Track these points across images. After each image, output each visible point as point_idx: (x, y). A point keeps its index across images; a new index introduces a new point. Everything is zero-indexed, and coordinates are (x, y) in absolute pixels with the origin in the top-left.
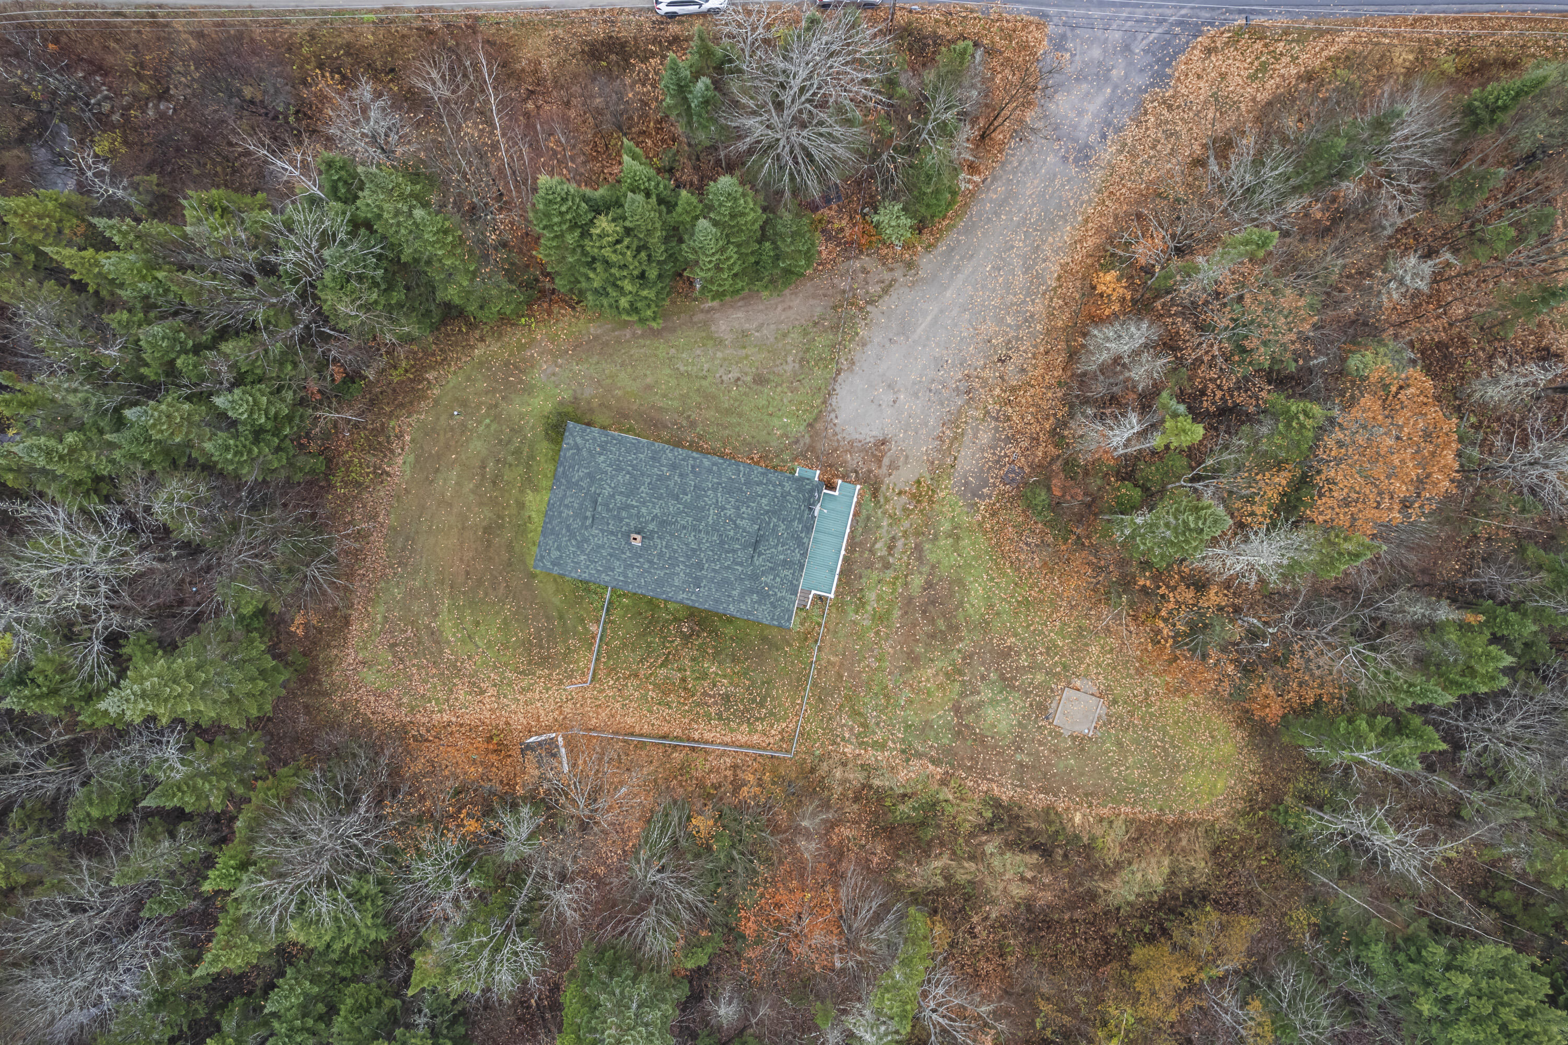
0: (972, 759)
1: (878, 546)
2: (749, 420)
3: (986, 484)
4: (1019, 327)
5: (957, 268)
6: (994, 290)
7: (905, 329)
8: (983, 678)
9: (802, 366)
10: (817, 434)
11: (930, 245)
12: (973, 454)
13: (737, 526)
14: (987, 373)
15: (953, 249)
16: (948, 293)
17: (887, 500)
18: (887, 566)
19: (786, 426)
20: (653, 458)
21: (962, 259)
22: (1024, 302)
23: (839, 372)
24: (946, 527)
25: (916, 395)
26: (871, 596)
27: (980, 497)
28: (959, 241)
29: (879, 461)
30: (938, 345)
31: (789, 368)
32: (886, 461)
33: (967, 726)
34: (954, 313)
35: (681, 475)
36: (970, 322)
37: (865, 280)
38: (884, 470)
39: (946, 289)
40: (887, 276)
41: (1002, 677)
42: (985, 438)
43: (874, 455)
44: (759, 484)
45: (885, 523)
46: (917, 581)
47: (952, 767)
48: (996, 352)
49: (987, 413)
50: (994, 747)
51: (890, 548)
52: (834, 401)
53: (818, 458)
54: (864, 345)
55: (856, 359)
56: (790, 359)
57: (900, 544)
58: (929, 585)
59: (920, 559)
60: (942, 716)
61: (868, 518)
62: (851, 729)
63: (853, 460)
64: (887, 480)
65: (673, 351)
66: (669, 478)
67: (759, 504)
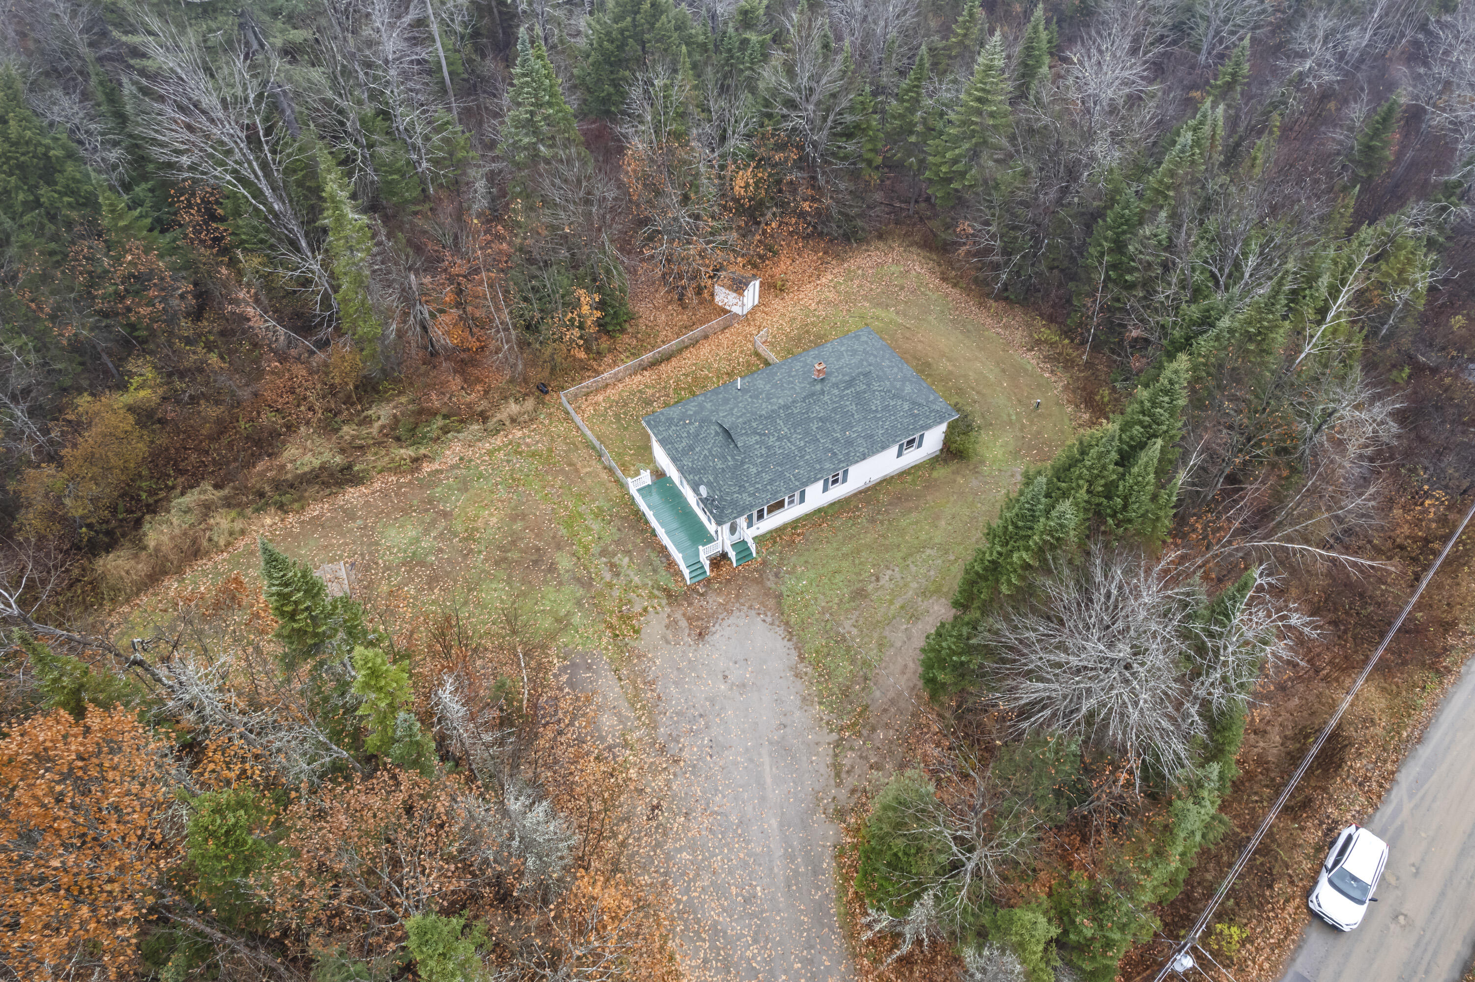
0: (404, 494)
1: (626, 560)
2: (834, 557)
3: (571, 684)
4: (669, 857)
5: (792, 858)
6: (731, 872)
7: (782, 749)
8: (441, 550)
9: (838, 633)
10: (766, 595)
11: (842, 854)
12: (605, 697)
13: (755, 433)
14: (660, 781)
15: (815, 873)
16: (774, 823)
17: (652, 596)
18: (603, 553)
19: (798, 579)
20: (871, 436)
21: (796, 872)
22: (687, 891)
23: (802, 659)
24: (577, 619)
25: (712, 701)
26: (596, 526)
27: (566, 668)
28: (818, 888)
29: (689, 619)
30: (736, 763)
31: (848, 624)
32: (683, 623)
33: (428, 510)
34: (749, 809)
35: (837, 440)
36: (725, 815)
37: (866, 758)
38: (678, 615)
39: (781, 825)
40: (851, 781)
41: (422, 563)
42: (607, 721)
43: (699, 619)
44: (771, 482)
45: (636, 580)
46: (564, 562)
47: (417, 479)
48: (670, 809)
49: (626, 745)
50: (388, 515)
51: (612, 565)
52: (781, 631)
53: (745, 578)
54: (804, 699)
55: (799, 682)
56: (855, 631)
57: (608, 576)
58: (552, 568)
59: (579, 580)
60: (457, 502)
61: (655, 571)
62: (528, 445)
63: (714, 601)
64: (668, 610)
65: (952, 558)
66: (844, 430)
67: (755, 465)
